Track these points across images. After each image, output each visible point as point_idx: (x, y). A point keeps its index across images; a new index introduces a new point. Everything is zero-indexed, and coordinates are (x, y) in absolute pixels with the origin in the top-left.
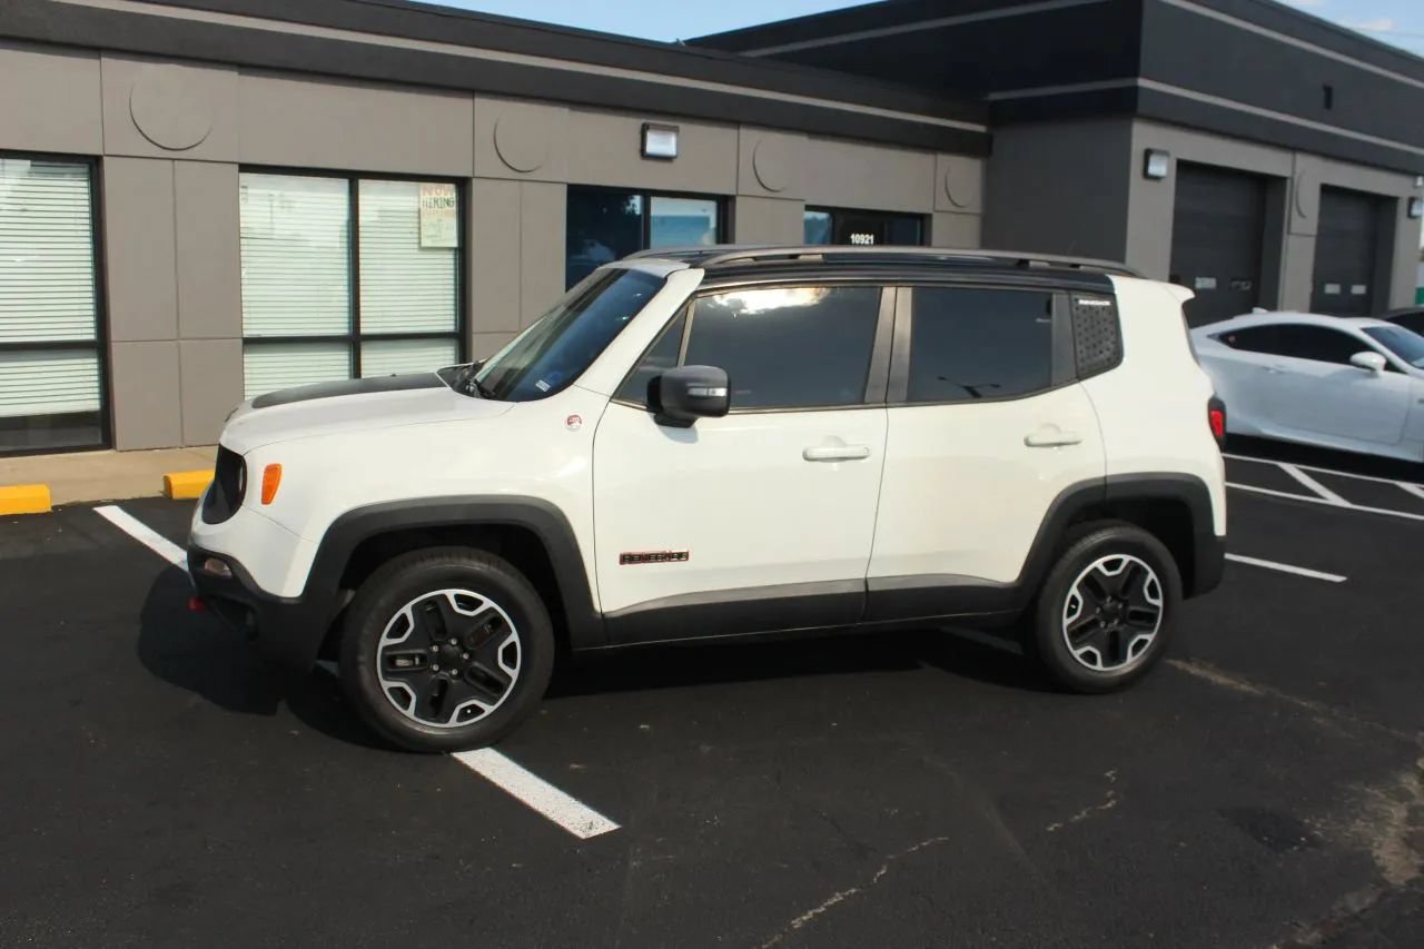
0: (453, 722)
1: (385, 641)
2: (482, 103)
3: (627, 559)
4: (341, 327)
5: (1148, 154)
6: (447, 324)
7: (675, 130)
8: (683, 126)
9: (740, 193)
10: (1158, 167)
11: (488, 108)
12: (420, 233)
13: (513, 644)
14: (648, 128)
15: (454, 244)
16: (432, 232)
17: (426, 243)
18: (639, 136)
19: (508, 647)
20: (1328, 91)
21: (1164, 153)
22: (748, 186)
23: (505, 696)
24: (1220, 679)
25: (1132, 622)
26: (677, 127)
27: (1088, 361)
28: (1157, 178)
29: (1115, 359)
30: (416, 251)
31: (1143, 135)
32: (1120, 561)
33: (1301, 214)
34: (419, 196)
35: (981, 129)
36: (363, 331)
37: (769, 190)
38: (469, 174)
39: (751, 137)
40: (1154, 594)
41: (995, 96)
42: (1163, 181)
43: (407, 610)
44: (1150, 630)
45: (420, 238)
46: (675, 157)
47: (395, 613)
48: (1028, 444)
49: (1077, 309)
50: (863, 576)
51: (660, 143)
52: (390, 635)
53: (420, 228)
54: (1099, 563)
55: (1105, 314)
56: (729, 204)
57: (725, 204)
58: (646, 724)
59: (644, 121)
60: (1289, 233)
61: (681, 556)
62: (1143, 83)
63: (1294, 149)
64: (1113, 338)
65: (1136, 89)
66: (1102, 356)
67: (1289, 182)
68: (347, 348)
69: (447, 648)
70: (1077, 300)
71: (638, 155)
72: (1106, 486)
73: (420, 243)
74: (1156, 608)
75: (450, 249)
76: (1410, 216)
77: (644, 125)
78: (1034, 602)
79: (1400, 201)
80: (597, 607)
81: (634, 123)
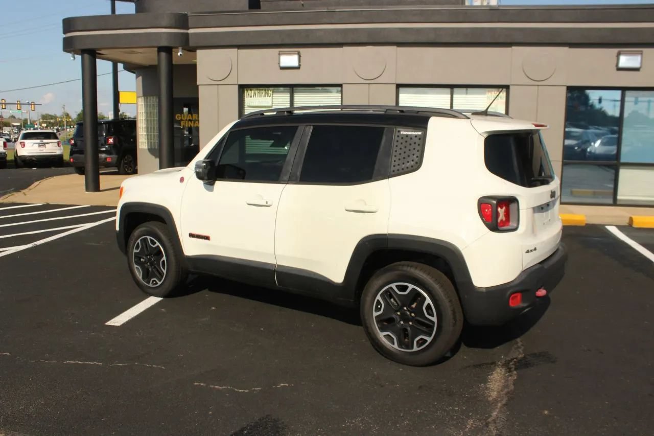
27: (398, 167)
29: (417, 166)
49: (398, 136)
55: (416, 140)
64: (418, 154)
66: (408, 164)
70: (399, 131)
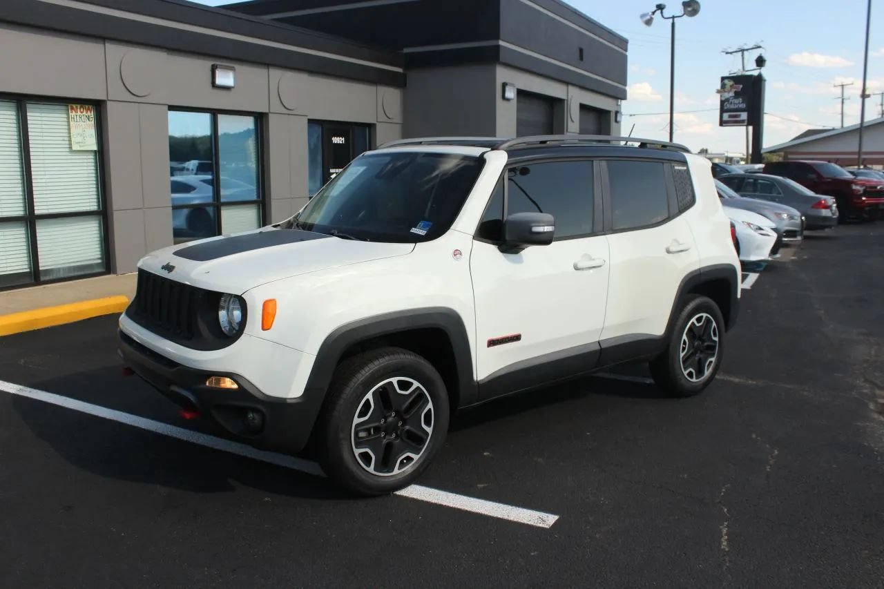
0: (396, 471)
1: (357, 420)
2: (111, 48)
3: (492, 343)
4: (18, 210)
5: (504, 85)
6: (92, 205)
7: (232, 69)
8: (237, 67)
9: (271, 111)
10: (511, 94)
11: (115, 51)
12: (70, 140)
13: (430, 409)
14: (217, 68)
15: (95, 148)
16: (79, 139)
17: (75, 147)
18: (210, 73)
19: (427, 413)
20: (581, 51)
21: (513, 85)
22: (276, 107)
23: (425, 447)
24: (737, 380)
25: (707, 352)
26: (233, 67)
28: (508, 100)
30: (68, 154)
31: (502, 74)
32: (702, 317)
33: (572, 121)
34: (68, 114)
35: (400, 70)
36: (37, 212)
37: (288, 109)
38: (104, 98)
39: (276, 74)
40: (715, 335)
41: (407, 50)
42: (511, 101)
43: (369, 396)
44: (712, 355)
45: (70, 144)
46: (233, 87)
47: (363, 398)
48: (668, 252)
50: (597, 340)
51: (225, 78)
52: (360, 416)
53: (70, 137)
54: (693, 320)
56: (264, 119)
57: (261, 119)
58: (487, 451)
59: (213, 63)
60: (567, 130)
61: (517, 338)
62: (501, 43)
63: (567, 83)
65: (498, 47)
67: (566, 102)
68: (24, 225)
69: (390, 419)
71: (211, 85)
72: (700, 274)
73: (71, 148)
74: (716, 342)
75: (91, 151)
76: (616, 121)
77: (213, 66)
78: (668, 346)
79: (611, 114)
80: (475, 379)
81: (207, 64)
